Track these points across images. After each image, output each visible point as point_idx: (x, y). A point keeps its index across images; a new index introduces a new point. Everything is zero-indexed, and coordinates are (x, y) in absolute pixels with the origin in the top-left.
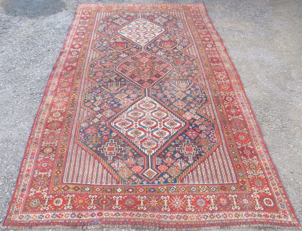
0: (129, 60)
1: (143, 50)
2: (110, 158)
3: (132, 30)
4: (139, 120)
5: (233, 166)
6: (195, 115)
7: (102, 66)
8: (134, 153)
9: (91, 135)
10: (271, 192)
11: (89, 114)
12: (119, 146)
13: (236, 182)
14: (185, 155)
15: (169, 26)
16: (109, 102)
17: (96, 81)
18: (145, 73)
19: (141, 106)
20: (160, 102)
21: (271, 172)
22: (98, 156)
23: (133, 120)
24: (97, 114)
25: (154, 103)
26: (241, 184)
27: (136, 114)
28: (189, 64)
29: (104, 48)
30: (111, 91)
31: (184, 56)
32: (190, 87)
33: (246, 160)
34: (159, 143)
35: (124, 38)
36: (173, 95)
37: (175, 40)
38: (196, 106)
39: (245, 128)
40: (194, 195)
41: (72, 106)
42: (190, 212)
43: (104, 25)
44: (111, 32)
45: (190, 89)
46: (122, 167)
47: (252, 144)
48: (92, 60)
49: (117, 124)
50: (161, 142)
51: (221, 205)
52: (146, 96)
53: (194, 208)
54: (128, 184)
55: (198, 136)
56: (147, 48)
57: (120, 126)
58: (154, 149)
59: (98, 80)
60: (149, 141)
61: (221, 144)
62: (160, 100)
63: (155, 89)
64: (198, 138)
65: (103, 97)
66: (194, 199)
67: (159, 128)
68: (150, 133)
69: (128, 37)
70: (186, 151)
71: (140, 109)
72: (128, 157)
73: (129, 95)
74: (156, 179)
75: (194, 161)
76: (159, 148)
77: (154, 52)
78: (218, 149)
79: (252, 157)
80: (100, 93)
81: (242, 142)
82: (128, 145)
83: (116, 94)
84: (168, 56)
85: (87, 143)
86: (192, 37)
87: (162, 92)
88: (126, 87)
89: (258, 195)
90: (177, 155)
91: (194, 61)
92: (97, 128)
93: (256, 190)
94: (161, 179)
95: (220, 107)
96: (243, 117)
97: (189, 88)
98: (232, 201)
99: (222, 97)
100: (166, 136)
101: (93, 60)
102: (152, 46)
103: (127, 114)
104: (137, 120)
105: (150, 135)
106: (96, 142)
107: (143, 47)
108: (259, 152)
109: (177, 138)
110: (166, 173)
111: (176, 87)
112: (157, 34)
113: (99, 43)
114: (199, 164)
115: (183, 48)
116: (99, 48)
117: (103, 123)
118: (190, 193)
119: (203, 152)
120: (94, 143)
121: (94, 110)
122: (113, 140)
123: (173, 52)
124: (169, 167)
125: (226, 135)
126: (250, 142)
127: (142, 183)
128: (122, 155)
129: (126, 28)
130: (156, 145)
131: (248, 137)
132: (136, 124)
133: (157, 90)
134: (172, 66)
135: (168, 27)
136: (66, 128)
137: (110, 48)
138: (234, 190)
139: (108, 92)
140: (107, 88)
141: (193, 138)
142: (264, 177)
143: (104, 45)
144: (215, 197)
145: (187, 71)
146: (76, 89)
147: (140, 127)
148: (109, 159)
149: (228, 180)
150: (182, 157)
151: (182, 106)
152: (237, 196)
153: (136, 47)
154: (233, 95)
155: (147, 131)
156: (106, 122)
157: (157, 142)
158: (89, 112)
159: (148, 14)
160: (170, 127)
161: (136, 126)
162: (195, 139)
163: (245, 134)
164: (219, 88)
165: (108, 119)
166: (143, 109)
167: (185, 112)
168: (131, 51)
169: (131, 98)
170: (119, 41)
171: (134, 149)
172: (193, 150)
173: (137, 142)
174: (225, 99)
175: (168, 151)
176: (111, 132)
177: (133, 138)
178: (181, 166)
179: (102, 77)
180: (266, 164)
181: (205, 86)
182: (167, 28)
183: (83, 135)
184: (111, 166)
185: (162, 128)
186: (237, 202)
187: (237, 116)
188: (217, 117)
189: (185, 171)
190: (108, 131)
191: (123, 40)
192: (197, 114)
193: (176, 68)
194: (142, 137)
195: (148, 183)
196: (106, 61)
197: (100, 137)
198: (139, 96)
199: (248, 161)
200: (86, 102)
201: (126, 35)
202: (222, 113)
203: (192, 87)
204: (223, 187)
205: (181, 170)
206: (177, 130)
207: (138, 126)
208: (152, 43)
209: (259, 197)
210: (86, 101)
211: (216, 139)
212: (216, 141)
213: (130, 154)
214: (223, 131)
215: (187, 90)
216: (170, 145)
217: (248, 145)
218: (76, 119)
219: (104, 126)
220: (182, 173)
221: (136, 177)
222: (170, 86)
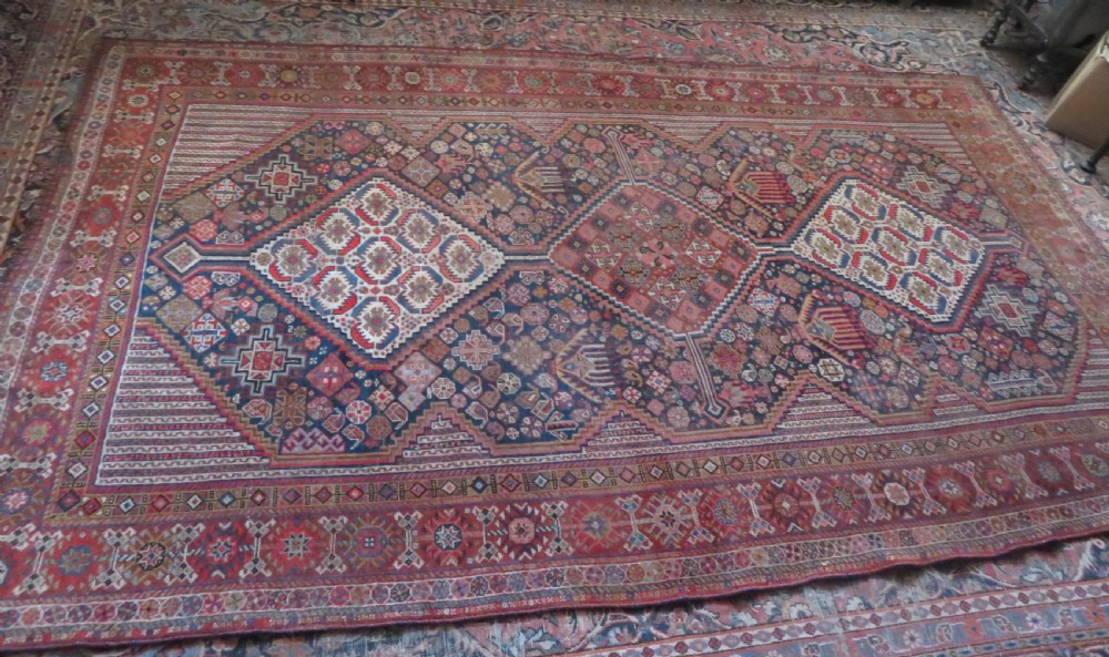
0: (691, 213)
1: (765, 250)
2: (247, 178)
4: (394, 238)
5: (165, 487)
6: (424, 393)
7: (636, 150)
8: (260, 224)
9: (337, 142)
10: (24, 597)
11: (417, 134)
12: (292, 196)
13: (97, 482)
14: (238, 348)
15: (980, 338)
16: (471, 170)
17: (559, 141)
18: (625, 254)
19: (458, 243)
20: (485, 294)
21: (110, 622)
22: (261, 155)
23: (392, 224)
24: (418, 149)
25: (473, 277)
26: (85, 499)
27: (419, 230)
28: (723, 396)
30: (522, 172)
31: (772, 384)
32: (580, 389)
33: (187, 540)
34: (295, 284)
36: (525, 333)
37: (880, 356)
38: (469, 400)
39: (351, 569)
40: (85, 356)
42: (33, 342)
43: (870, 145)
44: (840, 164)
45: (563, 387)
46: (216, 200)
47: (257, 578)
49: (376, 190)
50: (299, 289)
51: (29, 421)
52: (506, 255)
53: (42, 353)
54: (159, 212)
55: (318, 393)
56: (782, 262)
57: (367, 196)
58: (273, 269)
59: (566, 143)
60: (304, 260)
61: (275, 463)
62: (496, 294)
63: (547, 280)
64: (311, 393)
65: (491, 157)
66: (71, 355)
67: (359, 286)
68: (335, 264)
69: (830, 208)
70: (258, 353)
71: (443, 241)
72: (249, 211)
73: (506, 213)
74: (160, 270)
75: (213, 372)
76: (275, 282)
77: (763, 283)
78: (251, 447)
79: (195, 566)
80: (511, 152)
81: (275, 541)
82: (291, 214)
83: (508, 184)
84: (756, 325)
85: (308, 137)
86: (942, 424)
87: (535, 300)
88: (546, 205)
89: (26, 545)
90: (239, 327)
91: (749, 418)
92: (362, 151)
93: (50, 545)
94: (159, 282)
95: (472, 486)
96: (410, 572)
97: (571, 385)
98: (30, 458)
99: (533, 503)
100: (324, 301)
102: (803, 277)
103: (421, 211)
104: (392, 234)
105: (330, 264)
106: (311, 152)
107: (783, 249)
108: (217, 597)
109: (312, 332)
110: (179, 293)
111: (572, 343)
112: (895, 295)
113: (757, 138)
114: (196, 383)
115: (836, 384)
117: (383, 162)
118: (97, 346)
119: (245, 400)
120: (309, 147)
121: (432, 142)
122: (315, 184)
123: (791, 345)
124: (199, 303)
125: (313, 489)
126: (268, 574)
127: (155, 239)
128: (257, 199)
129: (886, 201)
130: (286, 274)
131: (300, 572)
133: (546, 286)
134: (696, 337)
135: (971, 334)
136: (365, 97)
137: (744, 163)
138: (71, 471)
139: (515, 167)
140: (534, 165)
141: (309, 376)
142: (94, 586)
144: (58, 411)
145: (675, 384)
146: (516, 103)
147: (363, 241)
148: (247, 175)
149: (111, 458)
150: (232, 340)
151: (469, 356)
152: (45, 475)
153: (772, 229)
154: (550, 554)
155: (346, 257)
156: (387, 167)
157: (299, 279)
158: (426, 133)
159: (1030, 268)
160: (360, 317)
161: (366, 231)
162: (304, 383)
163: (313, 562)
164: (590, 500)
165: (400, 171)
166: (443, 249)
167: (439, 365)
168: (742, 216)
169: (494, 217)
170: (793, 186)
171: (276, 223)
172: (258, 372)
173: (304, 231)
174: (520, 514)
175: (260, 304)
176: (344, 179)
177: (320, 224)
178: (200, 333)
179: (580, 151)
180: (149, 609)
181: (591, 443)
182: (959, 331)
183: (340, 128)
184: (221, 178)
185: (359, 294)
186: (23, 470)
187: (416, 545)
188: (411, 468)
189: (178, 342)
190: (350, 174)
191: (802, 194)
192: (428, 400)
193: (682, 348)
194: (321, 244)
195: (152, 251)
196: (665, 157)
197: (330, 158)
199: (179, 545)
200: (465, 126)
201: (838, 201)
202: (434, 491)
203: (577, 397)
204: (89, 439)
205: (183, 332)
206: (348, 332)
207: (365, 238)
208: (825, 278)
209: (20, 548)
210: (471, 125)
211: (298, 449)
212: (289, 449)
213: (256, 217)
214: (332, 479)
215: (555, 376)
216: (283, 311)
217: (256, 561)
218: (399, 112)
219: (371, 164)
220: (170, 332)
221: (177, 227)
222: (576, 327)
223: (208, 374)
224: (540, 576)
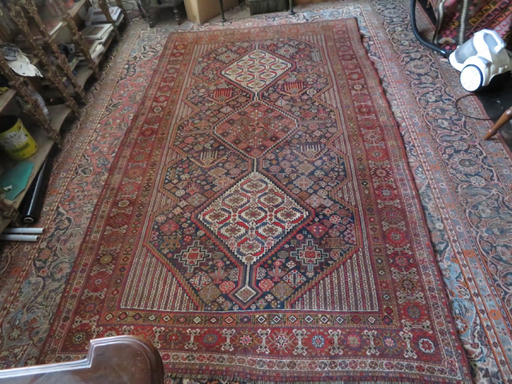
0: (235, 116)
1: (256, 99)
2: (190, 270)
3: (243, 69)
4: (239, 209)
5: (376, 284)
6: (325, 199)
7: (195, 128)
8: (225, 262)
9: (169, 234)
10: (433, 329)
11: (169, 201)
12: (206, 251)
13: (377, 310)
14: (303, 264)
15: (298, 59)
16: (199, 182)
17: (184, 151)
18: (255, 136)
19: (245, 187)
20: (274, 179)
21: (437, 295)
22: (173, 267)
23: (231, 210)
24: (180, 201)
25: (265, 182)
26: (386, 314)
27: (236, 200)
28: (323, 118)
29: (200, 99)
31: (318, 106)
32: (322, 154)
33: (399, 273)
34: (266, 245)
35: (229, 82)
36: (295, 168)
37: (306, 81)
38: (328, 185)
39: (403, 220)
40: (308, 329)
41: (147, 189)
42: (300, 356)
43: (203, 65)
44: (213, 74)
45: (321, 158)
46: (205, 284)
47: (411, 248)
48: (182, 118)
49: (207, 217)
50: (269, 244)
51: (348, 346)
52: (253, 171)
53: (306, 350)
54: (211, 310)
55: (327, 233)
56: (263, 95)
57: (210, 220)
58: (256, 255)
59: (186, 149)
60: (251, 242)
61: (361, 246)
62: (275, 176)
63: (268, 159)
64: (327, 236)
65: (191, 175)
66: (308, 335)
67: (268, 221)
68: (254, 231)
69: (236, 80)
70: (306, 257)
71: (243, 192)
72: (216, 268)
73: (228, 170)
74: (254, 303)
75: (316, 273)
76: (264, 253)
77: (273, 102)
78: (355, 255)
79: (409, 269)
80: (188, 167)
81: (395, 244)
82: (220, 250)
83: (210, 169)
84: (292, 106)
85: (161, 247)
86: (332, 74)
87: (278, 164)
88: (225, 157)
89: (410, 334)
90: (291, 265)
91: (332, 113)
92: (177, 223)
93: (408, 324)
94: (262, 302)
95: (365, 185)
96: (401, 203)
97: (320, 156)
98: (368, 341)
99: (370, 169)
100: (277, 234)
102: (270, 92)
103: (223, 200)
104: (237, 210)
105: (254, 233)
106: (174, 245)
107: (256, 94)
108: (421, 260)
109: (294, 237)
110: (270, 293)
111: (300, 155)
112: (279, 72)
113: (193, 92)
114: (323, 279)
115: (317, 92)
116: (193, 100)
117: (187, 215)
118: (303, 324)
119: (331, 259)
120: (171, 246)
121: (176, 196)
122: (199, 241)
123: (301, 99)
124: (276, 283)
125: (371, 233)
126: (409, 245)
127: (231, 309)
128: (208, 265)
129: (234, 66)
130: (260, 249)
131: (406, 236)
132: (235, 216)
133: (271, 160)
134: (297, 121)
135: (296, 60)
136: (134, 223)
137: (208, 98)
138: (373, 322)
139: (199, 167)
140: (198, 160)
141: (318, 237)
142: (424, 302)
143: (201, 94)
144: (341, 334)
145: (319, 129)
146: (154, 164)
147: (240, 221)
148: (188, 271)
149: (364, 306)
150: (298, 267)
151: (306, 185)
152: (376, 333)
153: (246, 96)
154: (389, 166)
155: (250, 227)
156: (191, 213)
157: (263, 244)
158: (169, 198)
159: (269, 43)
160: (285, 221)
161: (235, 219)
162: (321, 238)
163: (402, 232)
164: (367, 155)
165: (195, 208)
166: (248, 192)
167: (311, 194)
168: (238, 102)
169: (230, 174)
170: (223, 87)
171: (226, 256)
172: (316, 256)
173: (232, 244)
174: (375, 173)
175: (278, 258)
176: (197, 229)
177: (227, 238)
178: (295, 281)
179: (192, 145)
180: (429, 282)
181: (345, 153)
182: (296, 63)
183: (157, 233)
184: (189, 283)
185: (273, 221)
186: (375, 343)
187: (391, 202)
188: (359, 202)
189: (300, 290)
190: (194, 228)
191: (228, 86)
192: (328, 198)
193: (303, 126)
194: (241, 237)
195: (240, 308)
196: (201, 119)
197: (180, 237)
198: (243, 172)
199: (402, 276)
200: (167, 183)
201: (232, 78)
202: (368, 196)
203: (325, 155)
204: (356, 318)
205: (294, 288)
206: (294, 225)
207: (238, 219)
208: (271, 87)
209: (412, 336)
210: (167, 181)
211: (354, 239)
212: (354, 242)
213: (220, 264)
214: (366, 226)
215: (316, 160)
216: (282, 249)
217: (404, 249)
218: (150, 209)
219: (187, 219)
220: (294, 293)
221: (223, 300)
222: (292, 153)
223: (317, 275)
224: (398, 169)
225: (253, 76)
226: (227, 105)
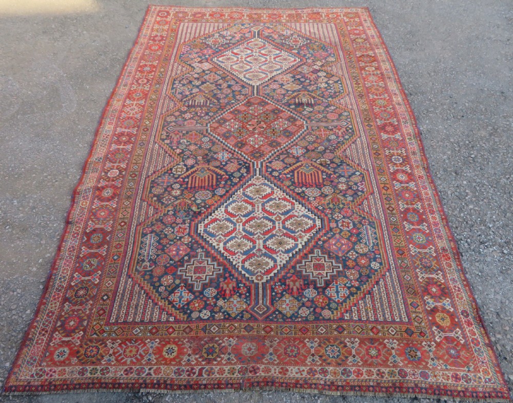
2: (295, 36)
4: (267, 62)
6: (197, 67)
7: (332, 129)
12: (287, 43)
13: (182, 23)
15: (183, 244)
16: (308, 81)
18: (256, 116)
19: (264, 76)
20: (238, 80)
21: (146, 27)
23: (274, 62)
24: (319, 68)
25: (246, 78)
26: (178, 22)
27: (271, 67)
28: (176, 132)
29: (340, 170)
30: (308, 94)
31: (177, 149)
32: (190, 97)
33: (162, 34)
34: (245, 45)
35: (301, 198)
36: (218, 88)
38: (192, 75)
41: (355, 77)
45: (191, 94)
47: (148, 43)
50: (243, 46)
52: (257, 85)
56: (248, 168)
57: (290, 58)
59: (332, 108)
60: (256, 47)
61: (181, 44)
62: (237, 83)
63: (243, 94)
64: (202, 49)
65: (317, 87)
68: (254, 51)
69: (293, 204)
73: (281, 87)
75: (213, 35)
76: (246, 42)
77: (235, 158)
78: (186, 41)
79: (155, 36)
80: (323, 92)
81: (157, 45)
82: (278, 43)
83: (300, 90)
84: (210, 150)
87: (233, 91)
88: (287, 99)
90: (229, 38)
92: (316, 57)
93: (168, 20)
97: (192, 96)
99: (150, 84)
100: (238, 49)
101: (353, 143)
102: (237, 175)
103: (282, 68)
104: (269, 62)
107: (258, 172)
109: (225, 48)
111: (211, 98)
112: (220, 212)
114: (209, 33)
116: (351, 171)
117: (310, 61)
119: (202, 40)
121: (325, 71)
123: (196, 159)
124: (239, 32)
128: (284, 38)
129: (301, 237)
130: (249, 44)
133: (240, 94)
134: (207, 130)
137: (329, 173)
139: (312, 92)
140: (315, 98)
141: (208, 48)
142: (155, 25)
143: (343, 180)
145: (186, 120)
146: (361, 96)
147: (265, 56)
150: (224, 37)
151: (210, 76)
157: (247, 46)
158: (331, 70)
160: (231, 56)
161: (270, 57)
162: (206, 48)
165: (305, 65)
166: (261, 72)
167: (208, 70)
168: (283, 161)
169: (279, 84)
174: (148, 82)
175: (237, 40)
176: (298, 53)
178: (227, 32)
179: (327, 111)
181: (167, 97)
191: (303, 192)
192: (194, 67)
193: (202, 125)
194: (264, 49)
196: (329, 140)
198: (267, 86)
200: (338, 81)
201: (300, 210)
206: (224, 54)
208: (236, 184)
212: (185, 46)
214: (172, 52)
215: (197, 92)
217: (153, 43)
219: (309, 58)
222: (218, 99)
225: (264, 210)
226: (298, 158)
